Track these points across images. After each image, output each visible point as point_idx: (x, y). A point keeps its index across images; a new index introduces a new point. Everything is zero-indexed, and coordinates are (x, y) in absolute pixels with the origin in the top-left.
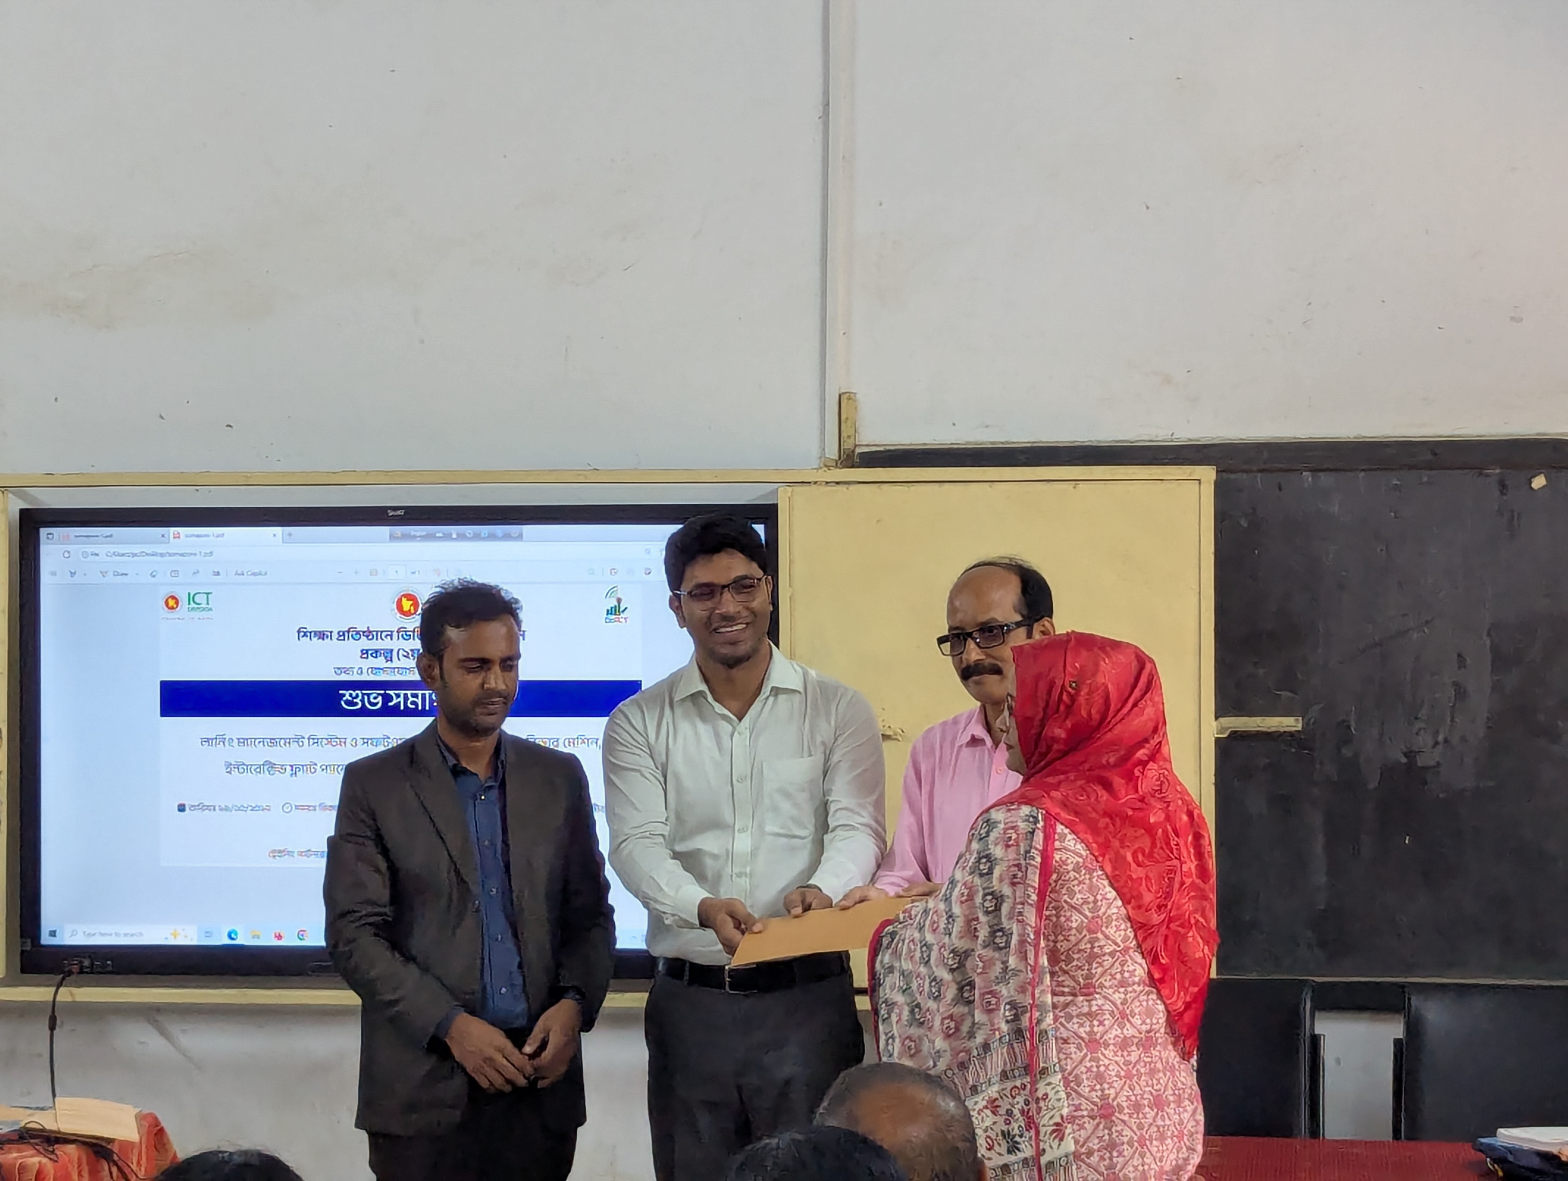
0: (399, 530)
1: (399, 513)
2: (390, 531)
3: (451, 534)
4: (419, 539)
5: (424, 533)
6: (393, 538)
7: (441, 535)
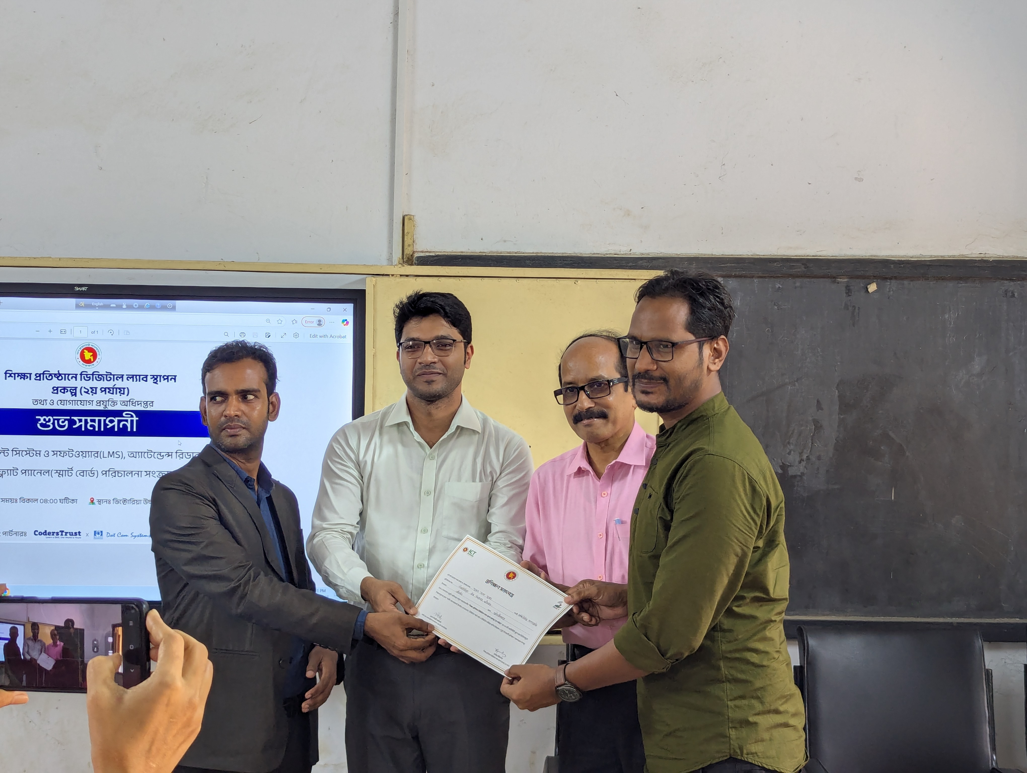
0: (83, 301)
1: (83, 289)
2: (76, 301)
3: (122, 305)
4: (97, 308)
5: (101, 304)
6: (78, 307)
7: (114, 305)
